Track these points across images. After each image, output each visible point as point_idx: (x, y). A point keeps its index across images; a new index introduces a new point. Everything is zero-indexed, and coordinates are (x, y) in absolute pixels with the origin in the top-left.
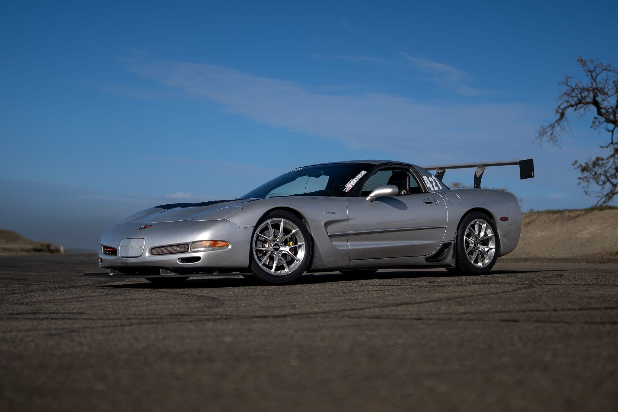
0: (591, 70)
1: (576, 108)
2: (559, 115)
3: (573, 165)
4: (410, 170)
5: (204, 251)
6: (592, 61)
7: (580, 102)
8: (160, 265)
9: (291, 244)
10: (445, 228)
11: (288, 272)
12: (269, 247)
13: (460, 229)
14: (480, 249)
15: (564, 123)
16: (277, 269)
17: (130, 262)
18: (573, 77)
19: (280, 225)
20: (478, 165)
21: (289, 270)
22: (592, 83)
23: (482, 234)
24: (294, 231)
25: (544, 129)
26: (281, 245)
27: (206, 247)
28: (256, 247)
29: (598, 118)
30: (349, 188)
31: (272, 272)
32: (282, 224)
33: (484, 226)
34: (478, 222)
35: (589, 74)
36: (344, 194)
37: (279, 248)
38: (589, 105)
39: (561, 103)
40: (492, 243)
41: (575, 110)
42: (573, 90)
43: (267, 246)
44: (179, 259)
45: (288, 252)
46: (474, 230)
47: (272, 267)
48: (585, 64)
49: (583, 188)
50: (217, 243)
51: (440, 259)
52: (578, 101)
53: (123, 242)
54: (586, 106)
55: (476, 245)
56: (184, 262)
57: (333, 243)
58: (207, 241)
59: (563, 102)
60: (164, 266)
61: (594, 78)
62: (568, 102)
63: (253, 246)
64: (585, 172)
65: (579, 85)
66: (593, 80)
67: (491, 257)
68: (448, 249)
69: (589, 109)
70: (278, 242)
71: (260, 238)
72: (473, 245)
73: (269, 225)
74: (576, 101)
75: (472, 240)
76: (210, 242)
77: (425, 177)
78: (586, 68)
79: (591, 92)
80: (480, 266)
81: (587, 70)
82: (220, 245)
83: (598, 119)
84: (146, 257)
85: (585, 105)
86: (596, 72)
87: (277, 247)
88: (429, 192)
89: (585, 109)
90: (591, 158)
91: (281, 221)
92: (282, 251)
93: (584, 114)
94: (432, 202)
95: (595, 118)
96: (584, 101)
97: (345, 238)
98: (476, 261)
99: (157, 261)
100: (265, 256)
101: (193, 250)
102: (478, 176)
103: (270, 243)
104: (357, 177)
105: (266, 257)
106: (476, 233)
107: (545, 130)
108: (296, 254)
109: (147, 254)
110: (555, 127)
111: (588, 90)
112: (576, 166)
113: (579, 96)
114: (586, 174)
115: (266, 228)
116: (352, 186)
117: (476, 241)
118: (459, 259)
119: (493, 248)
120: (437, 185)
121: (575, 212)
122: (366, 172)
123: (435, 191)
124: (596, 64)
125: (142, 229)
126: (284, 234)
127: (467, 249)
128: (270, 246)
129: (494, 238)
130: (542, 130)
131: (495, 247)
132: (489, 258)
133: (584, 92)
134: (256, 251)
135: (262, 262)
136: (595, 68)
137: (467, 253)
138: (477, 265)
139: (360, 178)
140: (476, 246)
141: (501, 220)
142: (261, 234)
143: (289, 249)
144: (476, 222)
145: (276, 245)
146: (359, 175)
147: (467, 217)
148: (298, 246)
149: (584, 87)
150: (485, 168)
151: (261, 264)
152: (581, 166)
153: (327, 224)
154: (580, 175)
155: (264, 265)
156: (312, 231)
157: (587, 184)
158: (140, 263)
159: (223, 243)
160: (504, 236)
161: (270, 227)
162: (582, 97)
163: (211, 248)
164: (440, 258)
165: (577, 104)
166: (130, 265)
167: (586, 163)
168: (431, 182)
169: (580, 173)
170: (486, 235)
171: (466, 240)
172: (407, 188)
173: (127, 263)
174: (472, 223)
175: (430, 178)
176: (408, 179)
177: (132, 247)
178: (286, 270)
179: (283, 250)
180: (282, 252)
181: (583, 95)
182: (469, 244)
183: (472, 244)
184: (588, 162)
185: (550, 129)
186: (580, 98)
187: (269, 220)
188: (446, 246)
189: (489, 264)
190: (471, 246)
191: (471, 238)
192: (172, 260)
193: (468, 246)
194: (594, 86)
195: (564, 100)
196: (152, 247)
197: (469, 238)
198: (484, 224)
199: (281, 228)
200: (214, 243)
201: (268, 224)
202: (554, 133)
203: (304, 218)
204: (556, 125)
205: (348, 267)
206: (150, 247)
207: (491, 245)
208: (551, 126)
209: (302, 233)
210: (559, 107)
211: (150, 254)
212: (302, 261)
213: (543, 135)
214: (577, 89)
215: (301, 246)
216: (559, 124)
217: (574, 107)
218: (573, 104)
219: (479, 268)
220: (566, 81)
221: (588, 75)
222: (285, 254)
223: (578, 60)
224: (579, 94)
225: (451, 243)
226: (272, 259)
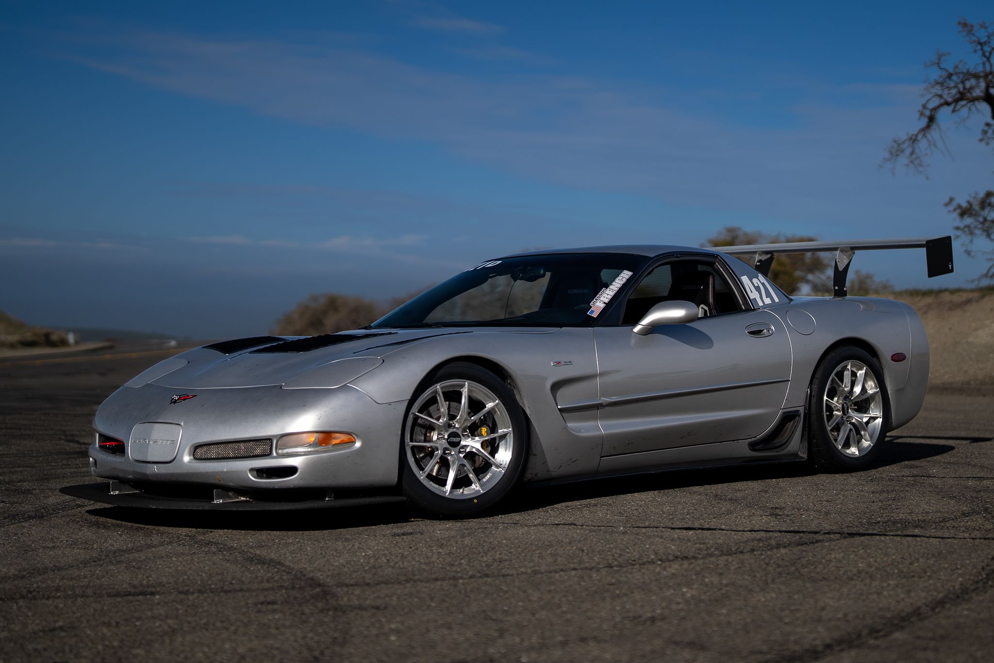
0: (982, 41)
1: (955, 107)
2: (924, 122)
3: (946, 205)
4: (715, 266)
5: (305, 454)
6: (983, 26)
7: (962, 96)
8: (213, 481)
9: (483, 433)
10: (787, 382)
11: (479, 491)
12: (438, 439)
13: (816, 381)
14: (854, 419)
15: (934, 133)
16: (457, 484)
17: (153, 472)
18: (949, 53)
19: (460, 394)
20: (841, 248)
21: (481, 486)
22: (984, 64)
23: (857, 390)
24: (490, 405)
25: (899, 145)
26: (463, 435)
27: (310, 445)
28: (412, 441)
29: (991, 125)
30: (598, 307)
31: (445, 492)
32: (465, 392)
33: (861, 373)
34: (849, 367)
35: (979, 47)
36: (590, 322)
37: (460, 441)
38: (976, 103)
39: (928, 99)
40: (876, 407)
41: (954, 111)
42: (950, 76)
43: (435, 438)
44: (251, 470)
45: (477, 450)
46: (842, 382)
47: (446, 480)
48: (973, 30)
49: (962, 245)
50: (331, 436)
51: (778, 444)
52: (958, 96)
53: (137, 429)
54: (972, 103)
55: (846, 411)
56: (262, 478)
57: (568, 425)
58: (310, 434)
59: (933, 97)
60: (222, 483)
61: (987, 55)
62: (941, 96)
63: (406, 441)
64: (966, 216)
65: (960, 66)
66: (985, 59)
67: (874, 436)
68: (793, 424)
69: (977, 109)
70: (457, 428)
71: (420, 421)
72: (839, 413)
73: (439, 394)
74: (955, 96)
75: (837, 402)
76: (316, 435)
77: (745, 279)
78: (974, 38)
79: (981, 80)
80: (853, 454)
81: (975, 41)
82: (337, 441)
83: (992, 127)
84: (185, 464)
85: (971, 101)
86: (989, 44)
87: (455, 440)
88: (754, 310)
89: (970, 109)
90: (977, 193)
91: (462, 386)
92: (466, 446)
93: (968, 117)
94: (761, 331)
95: (988, 125)
96: (968, 95)
97: (594, 412)
98: (847, 445)
99: (207, 473)
100: (431, 458)
101: (280, 451)
102: (841, 269)
103: (441, 431)
104: (614, 283)
105: (433, 462)
106: (846, 389)
107: (901, 146)
108: (494, 451)
109: (187, 458)
110: (918, 141)
111: (976, 76)
112: (951, 208)
113: (961, 87)
114: (968, 220)
115: (433, 400)
116: (604, 303)
117: (846, 403)
118: (814, 442)
119: (878, 417)
120: (768, 295)
121: (961, 293)
122: (630, 273)
123: (765, 306)
124: (990, 30)
125: (175, 402)
126: (469, 410)
127: (828, 421)
128: (441, 438)
129: (879, 398)
130: (896, 146)
131: (881, 414)
132: (871, 437)
133: (968, 79)
134: (413, 448)
135: (424, 473)
136: (989, 37)
137: (829, 428)
138: (848, 451)
139: (619, 286)
140: (845, 415)
141: (893, 360)
142: (422, 413)
143: (480, 445)
144: (847, 366)
145: (454, 435)
146: (617, 280)
147: (829, 357)
148: (499, 436)
149: (968, 70)
150: (854, 253)
151: (422, 476)
152: (959, 207)
153: (556, 387)
154: (958, 222)
155: (430, 477)
156: (526, 403)
157: (969, 237)
158: (173, 475)
159: (344, 437)
160: (899, 391)
161: (440, 398)
162: (964, 88)
163: (319, 448)
164: (777, 441)
165: (956, 101)
166: (150, 478)
167: (968, 202)
168: (758, 289)
169: (958, 218)
170: (864, 389)
171: (826, 404)
172: (709, 300)
173: (146, 475)
174: (838, 368)
175: (755, 281)
176: (711, 282)
177: (155, 442)
178: (475, 487)
179: (468, 446)
180: (466, 450)
181: (968, 84)
182: (833, 411)
183: (838, 410)
184: (971, 200)
185: (909, 145)
186: (962, 89)
187: (439, 384)
188: (788, 417)
189: (871, 449)
190: (837, 416)
191: (836, 399)
192: (237, 472)
193: (830, 416)
194: (988, 69)
195: (934, 94)
196: (196, 443)
197: (832, 399)
198: (861, 369)
199: (464, 400)
200: (325, 437)
201: (436, 392)
202: (917, 151)
203: (510, 377)
204: (920, 137)
205: (597, 471)
206: (192, 443)
207: (875, 410)
208: (911, 139)
209: (506, 408)
210: (924, 106)
211: (192, 457)
212: (506, 466)
213: (897, 155)
214: (956, 74)
215: (503, 437)
216: (926, 136)
217: (952, 107)
218: (950, 100)
219: (852, 458)
220: (937, 61)
221: (977, 49)
222: (471, 453)
223: (959, 23)
224: (961, 84)
225: (798, 411)
226: (445, 464)
